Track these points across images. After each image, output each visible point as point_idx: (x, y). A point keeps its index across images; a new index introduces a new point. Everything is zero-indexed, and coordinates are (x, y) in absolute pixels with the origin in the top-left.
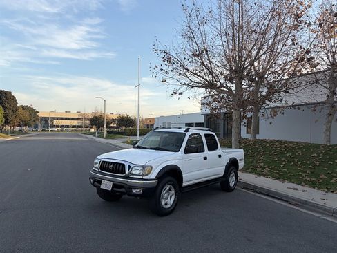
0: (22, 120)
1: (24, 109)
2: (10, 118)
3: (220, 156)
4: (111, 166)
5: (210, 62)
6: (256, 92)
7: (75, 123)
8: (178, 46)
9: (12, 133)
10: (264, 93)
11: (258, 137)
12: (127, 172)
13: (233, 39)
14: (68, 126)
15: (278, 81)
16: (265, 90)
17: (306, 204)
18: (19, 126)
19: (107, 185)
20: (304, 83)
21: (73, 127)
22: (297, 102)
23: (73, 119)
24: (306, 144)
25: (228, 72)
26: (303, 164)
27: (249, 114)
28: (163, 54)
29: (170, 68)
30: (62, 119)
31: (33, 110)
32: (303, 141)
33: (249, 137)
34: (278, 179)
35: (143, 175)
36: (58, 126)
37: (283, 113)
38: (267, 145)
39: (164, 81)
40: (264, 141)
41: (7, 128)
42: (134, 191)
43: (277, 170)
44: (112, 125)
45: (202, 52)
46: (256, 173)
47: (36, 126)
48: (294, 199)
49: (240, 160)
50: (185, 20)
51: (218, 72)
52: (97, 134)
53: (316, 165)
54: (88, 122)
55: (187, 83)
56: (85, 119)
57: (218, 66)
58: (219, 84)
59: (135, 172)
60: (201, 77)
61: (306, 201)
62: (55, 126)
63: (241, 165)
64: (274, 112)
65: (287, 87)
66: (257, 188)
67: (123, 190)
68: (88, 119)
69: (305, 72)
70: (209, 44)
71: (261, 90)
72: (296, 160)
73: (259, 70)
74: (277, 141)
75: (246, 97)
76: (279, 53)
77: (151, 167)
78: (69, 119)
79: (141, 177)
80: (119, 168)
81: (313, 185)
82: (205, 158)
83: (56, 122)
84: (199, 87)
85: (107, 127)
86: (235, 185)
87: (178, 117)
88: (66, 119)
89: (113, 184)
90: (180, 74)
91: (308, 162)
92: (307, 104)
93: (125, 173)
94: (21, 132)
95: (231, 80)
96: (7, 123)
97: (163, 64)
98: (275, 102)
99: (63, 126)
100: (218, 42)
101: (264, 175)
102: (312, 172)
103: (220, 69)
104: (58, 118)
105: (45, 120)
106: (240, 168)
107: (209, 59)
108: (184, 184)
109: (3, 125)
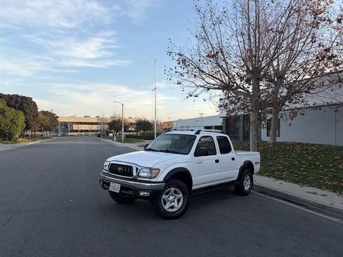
0: (42, 125)
1: (44, 114)
2: (31, 123)
3: (233, 159)
4: (120, 169)
5: (227, 63)
6: (275, 93)
7: (94, 127)
8: (192, 47)
9: (34, 138)
10: (284, 94)
11: (278, 140)
12: (135, 174)
13: (249, 39)
14: (87, 131)
15: (299, 81)
16: (286, 91)
17: (325, 209)
18: (40, 131)
19: (115, 188)
20: (327, 83)
21: (92, 131)
22: (319, 103)
23: (92, 124)
24: (329, 146)
25: (245, 73)
26: (325, 167)
27: (269, 116)
28: (178, 57)
29: (185, 71)
30: (81, 123)
31: (53, 115)
32: (326, 143)
33: (268, 139)
34: (297, 182)
35: (150, 178)
36: (77, 131)
37: (303, 115)
38: (288, 148)
39: (179, 83)
40: (285, 144)
41: (29, 133)
42: (142, 194)
43: (296, 173)
44: (130, 129)
45: (217, 53)
46: (274, 177)
47: (57, 131)
48: (313, 204)
49: (256, 163)
50: (199, 20)
51: (234, 73)
52: (115, 139)
53: (338, 168)
54: (107, 126)
55: (202, 85)
56: (104, 123)
57: (234, 67)
58: (235, 85)
59: (142, 174)
60: (217, 78)
61: (324, 206)
62: (74, 131)
63: (257, 168)
64: (294, 113)
65: (308, 87)
66: (274, 191)
67: (130, 192)
68: (107, 124)
69: (328, 71)
70: (224, 44)
71: (280, 91)
72: (318, 163)
73: (278, 69)
74: (298, 144)
75: (263, 99)
76: (300, 51)
77: (159, 170)
78: (88, 124)
79: (148, 180)
80: (126, 170)
81: (334, 189)
82: (217, 161)
83: (75, 127)
84: (215, 88)
85: (125, 131)
86: (250, 188)
87: (196, 120)
88: (85, 123)
89: (121, 187)
90: (195, 75)
91: (331, 165)
92: (329, 105)
93: (132, 175)
94: (42, 137)
95: (248, 81)
96: (27, 128)
97: (178, 66)
98: (296, 103)
99: (82, 131)
100: (234, 42)
101: (282, 179)
102: (334, 176)
103: (236, 70)
104: (77, 123)
105: (65, 125)
106: (255, 172)
107: (224, 61)
108: (194, 188)
109: (24, 130)
